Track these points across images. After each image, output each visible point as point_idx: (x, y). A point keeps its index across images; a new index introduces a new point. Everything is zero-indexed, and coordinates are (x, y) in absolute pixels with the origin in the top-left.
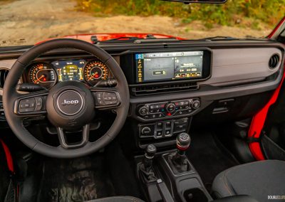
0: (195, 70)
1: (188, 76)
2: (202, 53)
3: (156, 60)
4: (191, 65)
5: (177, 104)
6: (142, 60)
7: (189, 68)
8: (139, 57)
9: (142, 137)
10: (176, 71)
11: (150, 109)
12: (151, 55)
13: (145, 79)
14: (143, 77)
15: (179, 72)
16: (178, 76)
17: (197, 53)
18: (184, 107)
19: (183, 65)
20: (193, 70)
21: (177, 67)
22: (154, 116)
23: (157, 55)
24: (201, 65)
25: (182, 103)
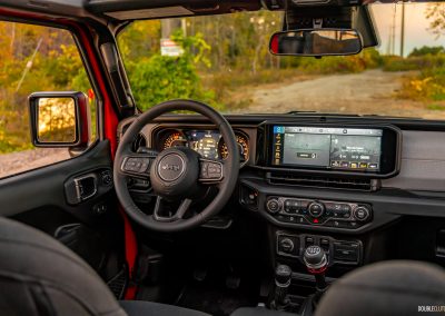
0: (368, 158)
1: (354, 166)
2: (379, 132)
3: (302, 137)
4: (359, 149)
5: (328, 207)
6: (282, 135)
7: (355, 154)
8: (279, 130)
9: (281, 253)
10: (333, 156)
11: (285, 207)
12: (296, 129)
13: (285, 162)
14: (281, 159)
15: (337, 158)
16: (336, 164)
17: (371, 132)
18: (341, 214)
19: (345, 148)
20: (362, 157)
21: (336, 150)
22: (292, 219)
23: (305, 129)
24: (377, 151)
25: (338, 208)
